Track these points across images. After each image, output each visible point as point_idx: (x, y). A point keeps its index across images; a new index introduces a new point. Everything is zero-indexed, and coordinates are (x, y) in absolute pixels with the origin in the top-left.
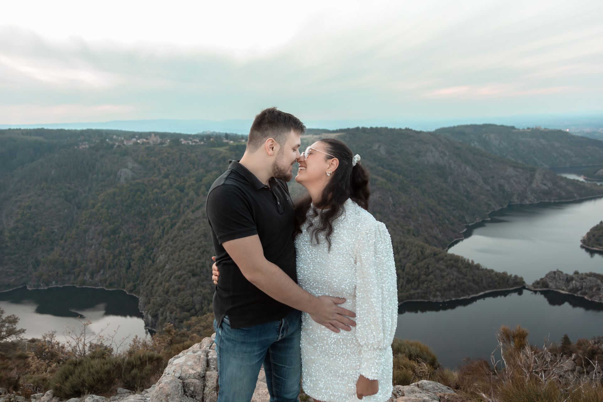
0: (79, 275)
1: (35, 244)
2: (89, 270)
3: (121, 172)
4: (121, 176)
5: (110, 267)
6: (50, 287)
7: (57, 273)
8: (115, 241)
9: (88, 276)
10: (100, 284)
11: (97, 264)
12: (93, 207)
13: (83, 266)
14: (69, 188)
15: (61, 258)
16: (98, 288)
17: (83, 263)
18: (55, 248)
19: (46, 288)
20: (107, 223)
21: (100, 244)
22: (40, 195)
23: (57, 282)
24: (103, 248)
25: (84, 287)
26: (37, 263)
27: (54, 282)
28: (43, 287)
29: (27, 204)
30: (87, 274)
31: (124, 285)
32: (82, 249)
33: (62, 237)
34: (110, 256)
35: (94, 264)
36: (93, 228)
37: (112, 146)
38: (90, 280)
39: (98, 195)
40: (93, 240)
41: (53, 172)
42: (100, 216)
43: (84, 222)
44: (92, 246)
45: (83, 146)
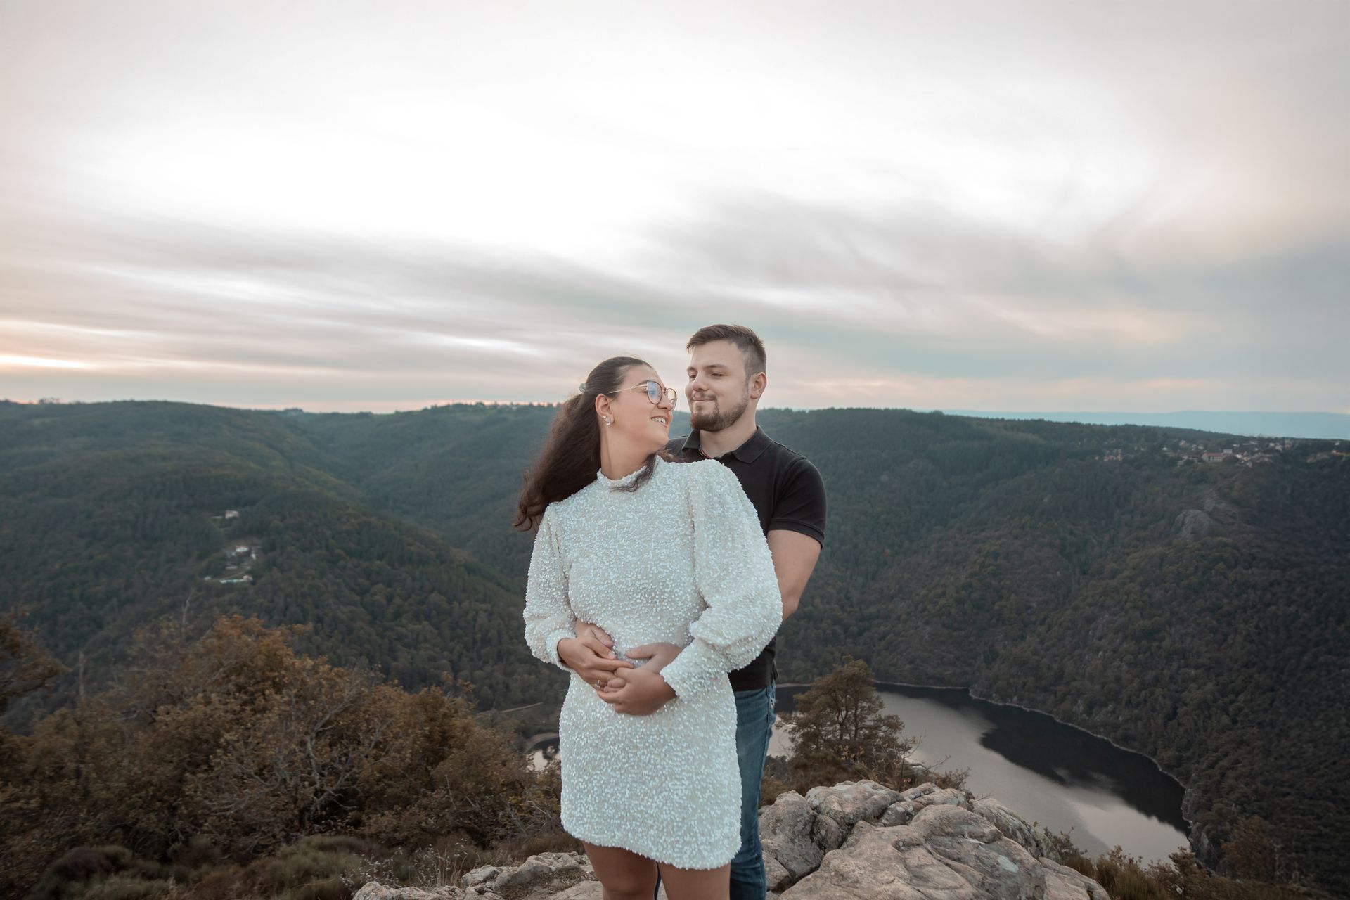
0: (1063, 700)
1: (994, 620)
2: (1086, 696)
3: (1185, 516)
4: (1183, 523)
5: (1129, 702)
6: (1007, 704)
7: (1024, 684)
8: (1148, 654)
9: (1080, 707)
10: (1102, 729)
11: (1102, 688)
12: (1114, 577)
13: (1074, 684)
14: (1072, 533)
15: (1037, 657)
16: (1099, 736)
17: (1075, 680)
18: (1028, 637)
19: (1000, 704)
20: (1138, 614)
21: (1115, 651)
22: (1016, 538)
23: (1021, 700)
24: (1122, 661)
25: (1070, 724)
26: (991, 657)
27: (1015, 699)
28: (996, 701)
29: (993, 548)
30: (1079, 701)
31: (1156, 749)
32: (1077, 652)
33: (1044, 620)
34: (1132, 682)
35: (1098, 687)
36: (1106, 616)
37: (1173, 462)
38: (1084, 715)
39: (1128, 555)
40: (1103, 641)
41: (1046, 500)
42: (1126, 597)
43: (1089, 600)
44: (1098, 650)
45: (1111, 457)
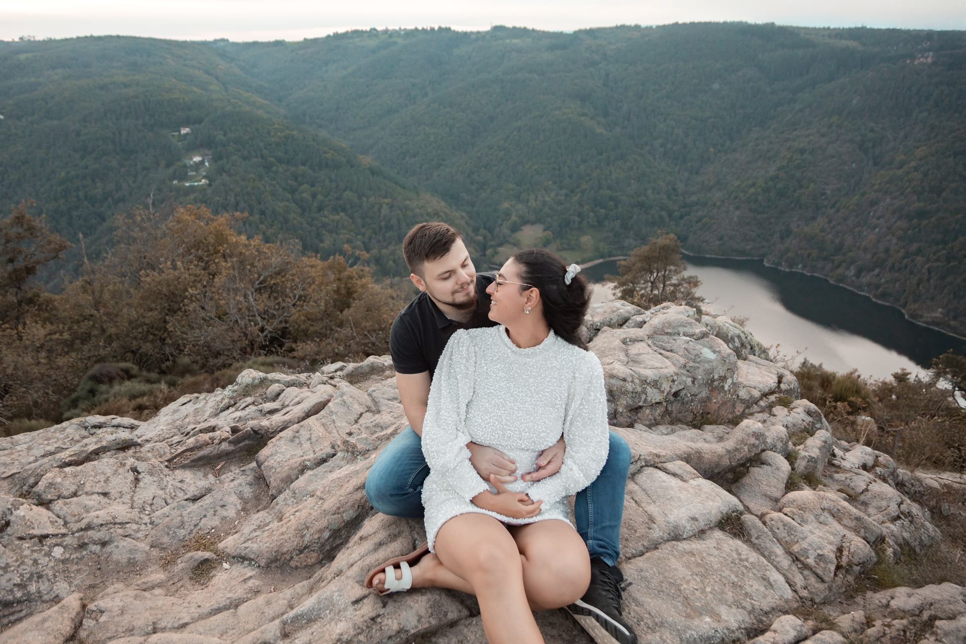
0: (839, 266)
1: (793, 205)
2: (858, 263)
5: (893, 267)
6: (793, 270)
7: (809, 255)
8: (917, 230)
9: (852, 272)
10: (866, 288)
11: (873, 257)
12: (900, 167)
13: (850, 254)
14: (872, 130)
15: (822, 234)
16: (862, 293)
17: (851, 251)
18: (819, 218)
19: (787, 270)
20: (915, 198)
21: (888, 228)
22: (823, 136)
23: (804, 267)
24: (893, 235)
25: (841, 285)
26: (787, 233)
27: (800, 266)
28: (784, 268)
29: (802, 145)
30: (852, 268)
31: (906, 303)
32: (857, 229)
33: (835, 204)
34: (899, 251)
35: (869, 256)
36: (888, 200)
38: (853, 278)
39: (918, 148)
40: (881, 220)
41: (854, 102)
42: (908, 183)
43: (876, 187)
44: (875, 228)
45: (922, 60)
